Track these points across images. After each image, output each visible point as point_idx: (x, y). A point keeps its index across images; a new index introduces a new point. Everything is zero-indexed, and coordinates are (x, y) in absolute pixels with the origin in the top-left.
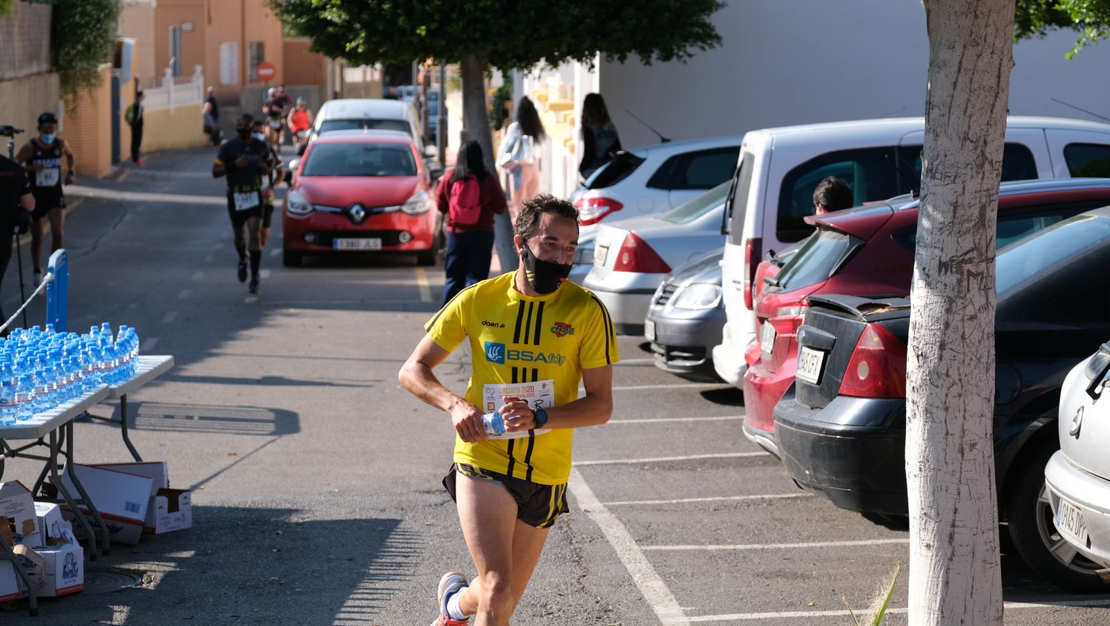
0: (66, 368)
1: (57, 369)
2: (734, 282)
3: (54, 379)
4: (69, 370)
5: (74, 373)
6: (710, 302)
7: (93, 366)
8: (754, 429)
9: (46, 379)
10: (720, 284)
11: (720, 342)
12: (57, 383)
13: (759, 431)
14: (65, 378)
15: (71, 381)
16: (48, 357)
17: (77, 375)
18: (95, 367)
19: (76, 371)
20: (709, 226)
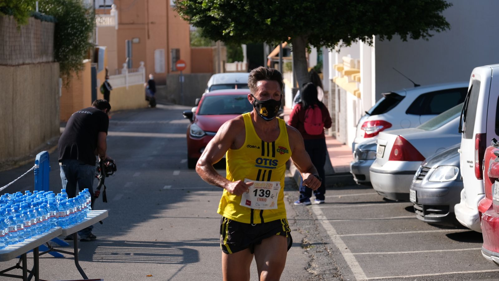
0: (31, 215)
1: (24, 216)
2: (468, 162)
3: (22, 222)
4: (33, 216)
5: (37, 219)
6: (451, 177)
7: (50, 215)
8: (490, 252)
9: (16, 222)
10: (458, 166)
11: (459, 202)
12: (24, 225)
13: (493, 253)
14: (30, 221)
15: (35, 224)
16: (20, 209)
17: (39, 220)
18: (52, 215)
19: (38, 217)
20: (450, 131)
